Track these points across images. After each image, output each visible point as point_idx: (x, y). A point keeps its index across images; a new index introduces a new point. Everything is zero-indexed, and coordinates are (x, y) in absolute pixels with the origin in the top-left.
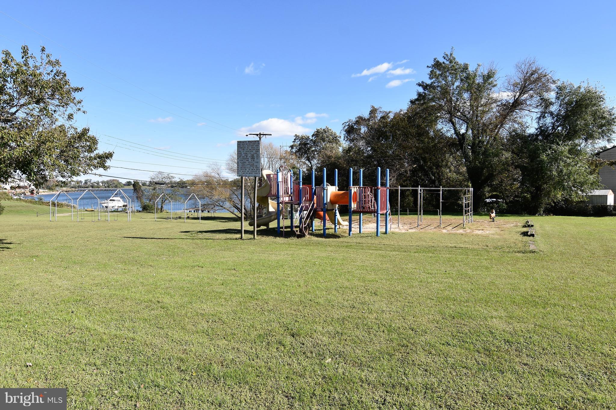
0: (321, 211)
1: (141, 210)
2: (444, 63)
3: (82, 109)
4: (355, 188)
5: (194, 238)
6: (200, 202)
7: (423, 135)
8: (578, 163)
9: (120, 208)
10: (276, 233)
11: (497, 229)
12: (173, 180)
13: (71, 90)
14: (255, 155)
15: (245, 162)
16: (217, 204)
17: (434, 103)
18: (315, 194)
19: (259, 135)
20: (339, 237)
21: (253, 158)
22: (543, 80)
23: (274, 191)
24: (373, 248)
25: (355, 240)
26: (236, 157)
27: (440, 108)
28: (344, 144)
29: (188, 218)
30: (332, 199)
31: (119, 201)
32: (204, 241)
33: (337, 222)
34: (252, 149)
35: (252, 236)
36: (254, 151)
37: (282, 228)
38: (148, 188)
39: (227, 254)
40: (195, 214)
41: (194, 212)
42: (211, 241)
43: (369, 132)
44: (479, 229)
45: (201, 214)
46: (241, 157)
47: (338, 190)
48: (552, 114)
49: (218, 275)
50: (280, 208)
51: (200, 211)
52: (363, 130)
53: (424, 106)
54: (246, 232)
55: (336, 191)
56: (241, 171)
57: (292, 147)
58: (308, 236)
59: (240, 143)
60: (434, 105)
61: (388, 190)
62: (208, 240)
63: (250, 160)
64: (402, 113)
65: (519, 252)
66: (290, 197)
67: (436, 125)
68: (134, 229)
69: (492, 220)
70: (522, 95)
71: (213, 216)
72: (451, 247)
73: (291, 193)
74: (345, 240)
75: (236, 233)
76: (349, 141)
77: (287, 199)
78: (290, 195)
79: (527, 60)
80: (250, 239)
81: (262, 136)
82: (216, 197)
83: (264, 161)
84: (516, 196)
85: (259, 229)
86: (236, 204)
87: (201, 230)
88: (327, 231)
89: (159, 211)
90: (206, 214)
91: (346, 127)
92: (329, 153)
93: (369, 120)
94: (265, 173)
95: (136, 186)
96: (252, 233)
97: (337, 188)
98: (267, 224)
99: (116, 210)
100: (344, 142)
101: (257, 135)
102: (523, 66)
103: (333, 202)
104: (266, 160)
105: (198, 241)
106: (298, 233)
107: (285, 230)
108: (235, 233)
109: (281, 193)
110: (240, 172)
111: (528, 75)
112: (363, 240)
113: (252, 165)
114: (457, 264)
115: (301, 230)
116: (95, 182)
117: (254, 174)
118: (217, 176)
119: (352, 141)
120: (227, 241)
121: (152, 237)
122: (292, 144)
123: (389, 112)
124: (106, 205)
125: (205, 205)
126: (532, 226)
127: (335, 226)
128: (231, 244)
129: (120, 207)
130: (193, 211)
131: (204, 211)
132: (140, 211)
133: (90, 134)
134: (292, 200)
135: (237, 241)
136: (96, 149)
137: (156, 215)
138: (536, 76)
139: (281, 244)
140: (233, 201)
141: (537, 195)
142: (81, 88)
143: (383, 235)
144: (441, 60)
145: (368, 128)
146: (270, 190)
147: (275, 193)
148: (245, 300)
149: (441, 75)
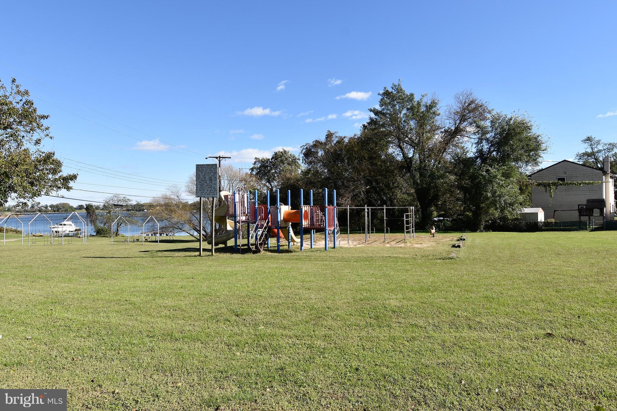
0: (276, 229)
1: (95, 234)
2: (392, 92)
3: (50, 135)
4: (306, 207)
5: (154, 256)
6: (159, 225)
7: (375, 158)
8: (509, 185)
9: (71, 233)
10: (234, 250)
11: (434, 243)
12: (130, 203)
13: (37, 117)
14: (213, 178)
15: (204, 184)
16: (176, 226)
17: (384, 129)
18: (270, 213)
19: (218, 158)
20: (291, 252)
21: (211, 180)
22: (480, 109)
23: (231, 211)
24: (319, 260)
25: (305, 254)
26: (195, 179)
27: (390, 134)
28: (303, 166)
29: (146, 241)
30: (285, 217)
31: (71, 225)
32: (164, 258)
33: (290, 239)
34: (210, 172)
35: (210, 253)
36: (212, 174)
37: (239, 246)
38: (102, 211)
39: (186, 268)
40: (154, 238)
41: (152, 235)
42: (171, 258)
43: (325, 155)
44: (419, 243)
45: (158, 237)
46: (200, 180)
47: (291, 209)
48: (487, 140)
49: (177, 282)
50: (238, 227)
51: (158, 235)
52: (321, 153)
53: (376, 131)
54: (204, 250)
55: (289, 209)
56: (200, 192)
57: (252, 169)
58: (263, 252)
59: (198, 166)
60: (384, 131)
61: (335, 208)
62: (167, 258)
63: (208, 182)
64: (356, 137)
65: (440, 259)
66: (247, 217)
67: (387, 149)
68: (92, 250)
69: (432, 236)
70: (462, 122)
71: (171, 239)
72: (386, 257)
73: (248, 213)
74: (297, 254)
75: (195, 251)
76: (308, 164)
77: (244, 218)
78: (247, 215)
79: (465, 92)
80: (208, 256)
81: (221, 159)
82: (175, 220)
83: (224, 183)
84: (459, 215)
85: (217, 247)
86: (196, 227)
87: (160, 250)
88: (281, 248)
89: (114, 235)
90: (164, 237)
91: (304, 150)
92: (288, 175)
93: (325, 144)
94: (223, 194)
95: (89, 209)
96: (210, 250)
97: (290, 207)
98: (225, 243)
99: (67, 234)
100: (302, 165)
101: (217, 158)
102: (461, 97)
103: (286, 220)
104: (226, 182)
105: (158, 259)
106: (254, 249)
107: (242, 247)
108: (193, 251)
109: (238, 212)
110: (198, 193)
111: (466, 104)
112: (312, 254)
113: (211, 187)
114: (385, 269)
115: (256, 247)
116: (43, 206)
117: (211, 195)
118: (176, 198)
119: (310, 163)
120: (186, 258)
121: (111, 256)
122: (252, 166)
123: (345, 137)
124: (56, 229)
125: (163, 227)
126: (464, 239)
127: (289, 243)
128: (190, 260)
129: (72, 231)
130: (150, 235)
131: (162, 235)
132: (93, 236)
133: (55, 157)
134: (248, 219)
135: (196, 257)
136: (60, 171)
137: (112, 239)
138: (473, 106)
139: (237, 259)
140: (193, 224)
141: (477, 214)
142: (48, 116)
143: (331, 249)
144: (390, 90)
145: (325, 152)
146: (228, 210)
147: (233, 213)
148: (200, 296)
149: (390, 103)
